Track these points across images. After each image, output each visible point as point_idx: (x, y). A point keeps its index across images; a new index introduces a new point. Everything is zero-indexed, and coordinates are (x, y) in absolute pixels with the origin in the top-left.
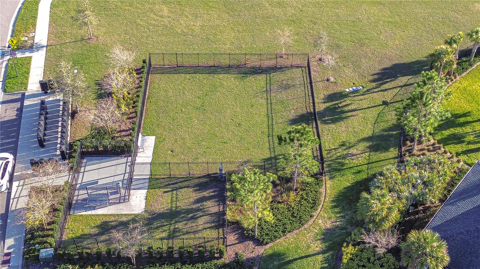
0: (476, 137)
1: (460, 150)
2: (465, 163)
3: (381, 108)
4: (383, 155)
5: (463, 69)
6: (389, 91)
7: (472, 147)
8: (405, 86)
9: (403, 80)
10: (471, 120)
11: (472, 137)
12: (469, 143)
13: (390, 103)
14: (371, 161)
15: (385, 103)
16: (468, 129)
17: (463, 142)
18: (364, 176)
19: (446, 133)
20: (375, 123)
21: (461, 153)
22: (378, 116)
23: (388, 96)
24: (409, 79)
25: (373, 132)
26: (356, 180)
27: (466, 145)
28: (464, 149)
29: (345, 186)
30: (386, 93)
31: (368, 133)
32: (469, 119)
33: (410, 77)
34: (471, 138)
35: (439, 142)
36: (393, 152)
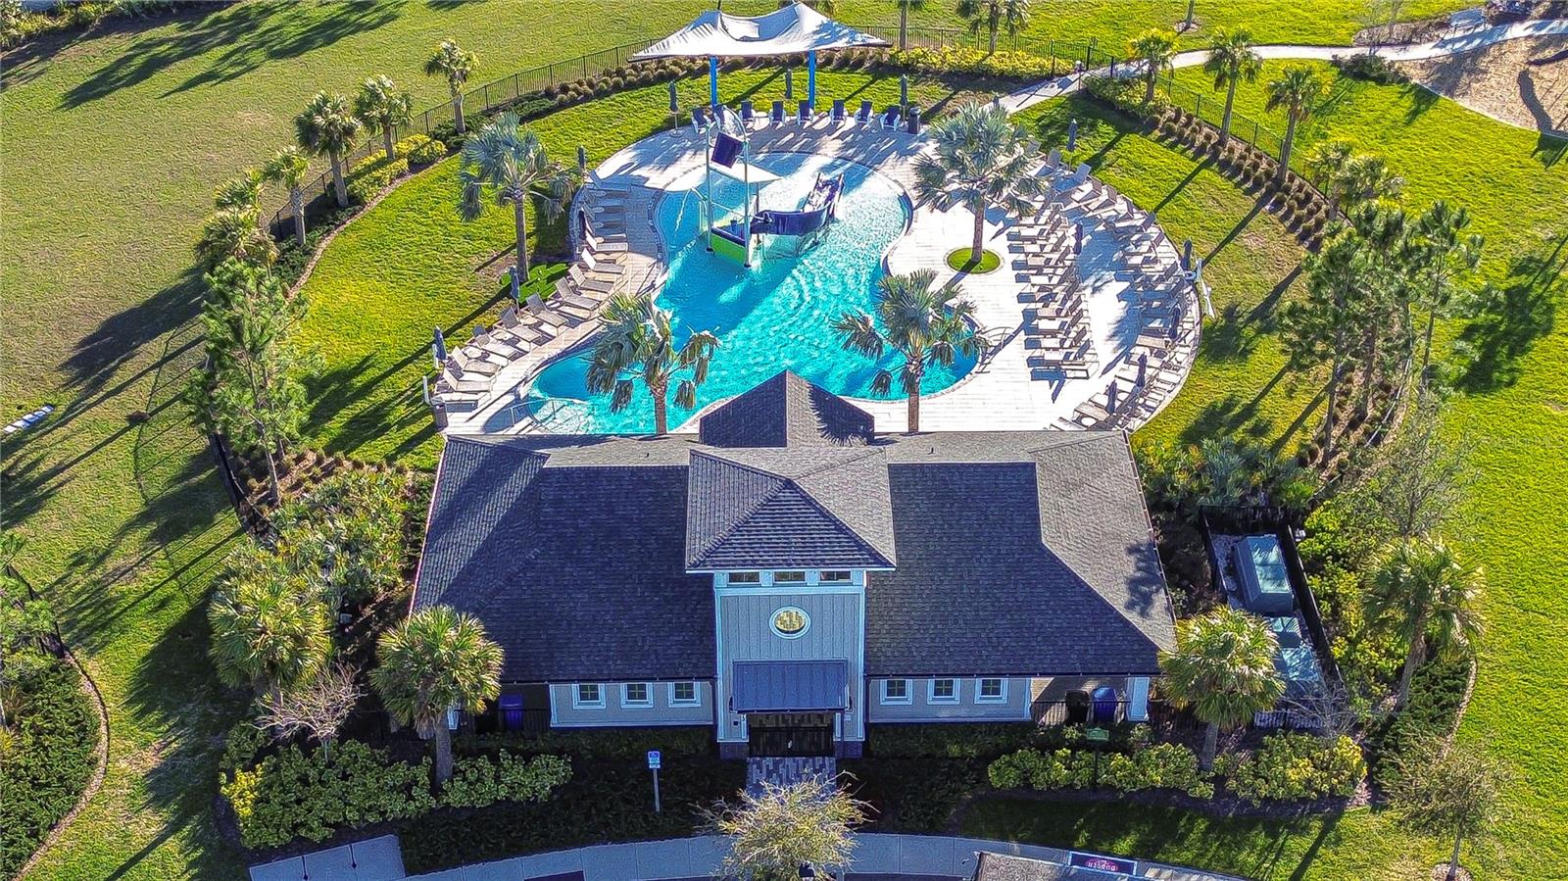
0: (408, 405)
1: (391, 448)
2: (416, 469)
3: (133, 435)
4: (205, 539)
5: (293, 268)
6: (132, 389)
7: (414, 429)
8: (165, 360)
9: (153, 349)
10: (377, 373)
11: (402, 408)
12: (402, 424)
13: (151, 415)
14: (178, 567)
15: (136, 420)
16: (381, 395)
17: (388, 427)
18: (180, 609)
19: (336, 425)
20: (136, 478)
21: (397, 454)
22: (136, 458)
23: (136, 399)
24: (167, 343)
25: (144, 497)
26: (164, 626)
27: (398, 430)
28: (399, 442)
29: (143, 655)
30: (123, 395)
31: (131, 504)
32: (371, 374)
33: (166, 336)
34: (401, 411)
35: (330, 450)
36: (227, 522)
